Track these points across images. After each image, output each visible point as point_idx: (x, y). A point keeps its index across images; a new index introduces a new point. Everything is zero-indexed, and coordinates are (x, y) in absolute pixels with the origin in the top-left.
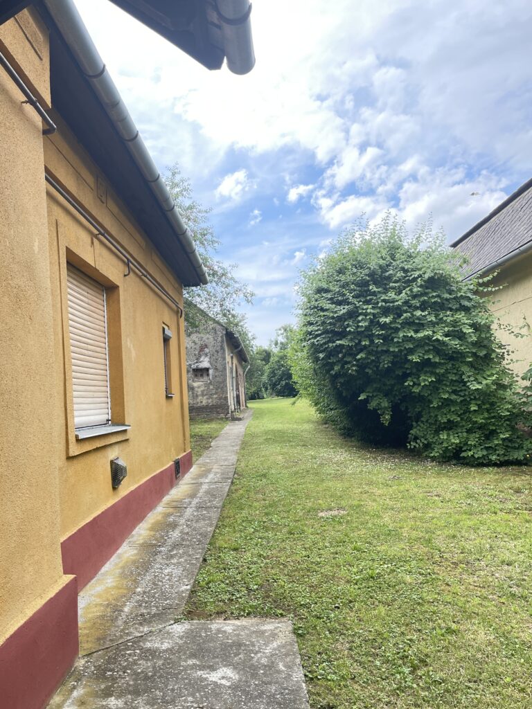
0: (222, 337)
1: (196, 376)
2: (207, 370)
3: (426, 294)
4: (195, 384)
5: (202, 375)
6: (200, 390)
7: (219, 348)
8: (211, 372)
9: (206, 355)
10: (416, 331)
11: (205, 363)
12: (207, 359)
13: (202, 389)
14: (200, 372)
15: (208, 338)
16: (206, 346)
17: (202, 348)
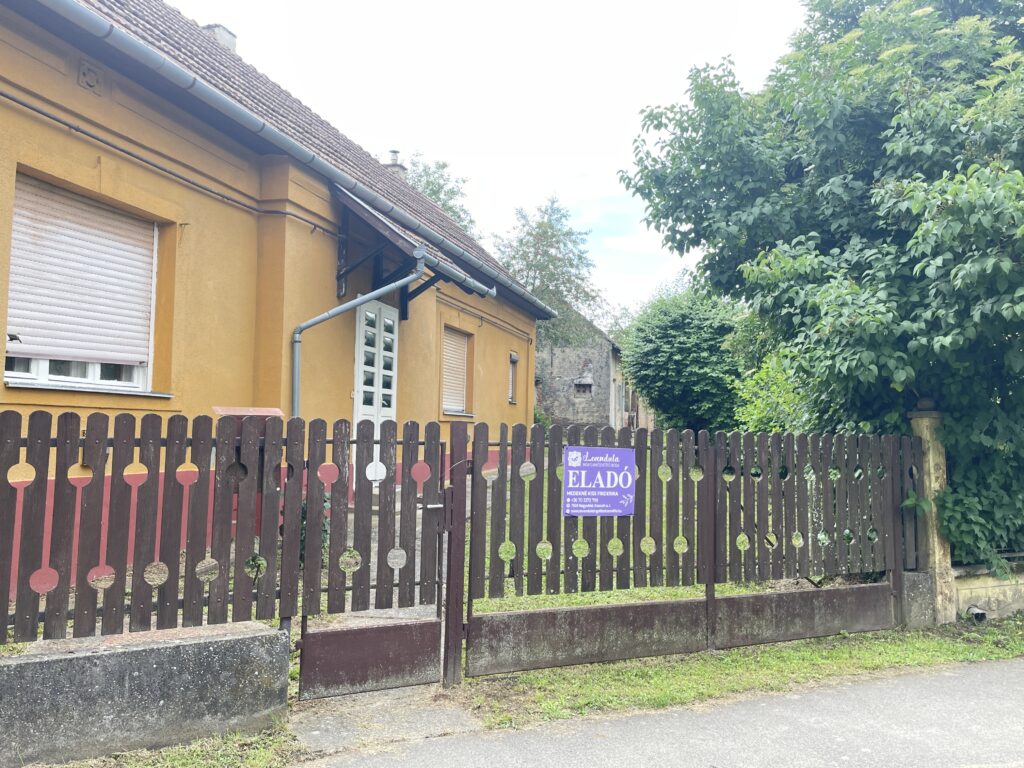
0: (608, 353)
1: (578, 391)
2: (590, 386)
3: (715, 339)
4: (577, 400)
5: (584, 392)
6: (581, 406)
7: (603, 365)
8: (593, 388)
9: (590, 370)
10: (701, 368)
11: (588, 379)
12: (590, 375)
13: (583, 405)
14: (583, 388)
15: (594, 354)
16: (590, 361)
17: (586, 364)
